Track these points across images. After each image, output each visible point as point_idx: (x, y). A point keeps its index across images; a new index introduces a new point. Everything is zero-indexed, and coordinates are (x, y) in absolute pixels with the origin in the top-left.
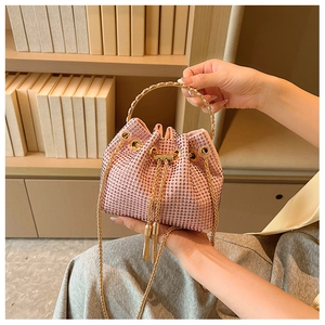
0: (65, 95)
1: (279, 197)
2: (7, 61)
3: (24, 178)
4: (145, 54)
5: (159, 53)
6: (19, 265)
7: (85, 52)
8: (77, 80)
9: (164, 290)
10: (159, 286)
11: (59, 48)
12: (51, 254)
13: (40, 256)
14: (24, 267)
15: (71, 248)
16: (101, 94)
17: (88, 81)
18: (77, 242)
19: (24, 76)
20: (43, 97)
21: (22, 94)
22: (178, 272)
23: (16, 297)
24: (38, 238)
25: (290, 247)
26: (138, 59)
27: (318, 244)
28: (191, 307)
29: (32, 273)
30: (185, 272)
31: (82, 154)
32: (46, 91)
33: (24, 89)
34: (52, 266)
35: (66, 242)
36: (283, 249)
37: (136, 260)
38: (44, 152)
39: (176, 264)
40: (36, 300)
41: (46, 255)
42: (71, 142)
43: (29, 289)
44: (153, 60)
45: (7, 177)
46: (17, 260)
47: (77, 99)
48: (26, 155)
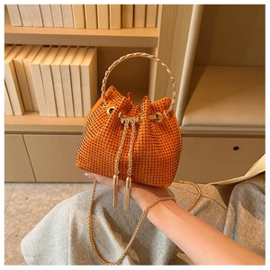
0: (54, 64)
1: (236, 148)
2: (6, 35)
3: (23, 133)
4: (122, 27)
5: (134, 26)
6: (21, 204)
7: (72, 28)
8: (65, 50)
11: (48, 23)
12: (47, 195)
13: (38, 197)
14: (25, 206)
15: (63, 190)
16: (85, 62)
17: (74, 50)
18: (68, 185)
19: (20, 47)
20: (36, 65)
21: (19, 63)
23: (19, 229)
24: (36, 182)
25: (240, 195)
26: (116, 32)
27: (264, 194)
29: (31, 211)
31: (70, 113)
32: (38, 61)
33: (20, 59)
34: (48, 205)
35: (59, 185)
36: (236, 197)
38: (38, 112)
41: (43, 196)
42: (61, 104)
43: (30, 224)
44: (128, 33)
45: (6, 133)
46: (19, 200)
47: (65, 66)
48: (23, 114)
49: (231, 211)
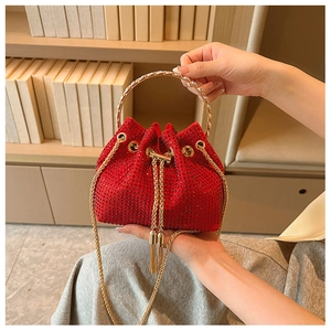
0: (81, 82)
1: (303, 192)
3: (40, 165)
4: (165, 38)
5: (179, 38)
6: (36, 251)
7: (104, 39)
8: (94, 66)
9: (173, 295)
10: (167, 291)
11: (75, 33)
12: (68, 241)
13: (57, 243)
14: (41, 254)
15: (87, 236)
16: (118, 81)
17: (105, 66)
20: (59, 84)
21: (38, 81)
22: (188, 277)
23: (32, 282)
24: (55, 225)
26: (157, 45)
28: (200, 314)
29: (48, 260)
30: (195, 278)
31: (99, 142)
32: (62, 78)
33: (40, 75)
34: (68, 254)
35: (82, 230)
37: (145, 264)
38: (60, 140)
39: (186, 268)
40: (52, 286)
41: (63, 242)
42: (87, 131)
43: (45, 276)
46: (34, 246)
47: (94, 86)
48: (42, 142)
49: (294, 275)
